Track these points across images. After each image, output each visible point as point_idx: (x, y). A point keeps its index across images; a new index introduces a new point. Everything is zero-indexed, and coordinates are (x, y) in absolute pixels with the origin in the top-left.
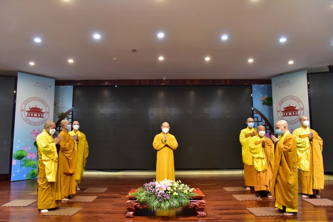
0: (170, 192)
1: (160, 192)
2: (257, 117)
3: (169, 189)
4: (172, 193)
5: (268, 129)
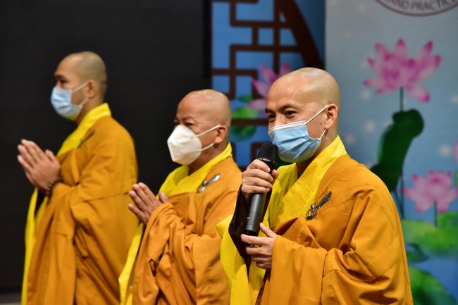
5: (287, 49)
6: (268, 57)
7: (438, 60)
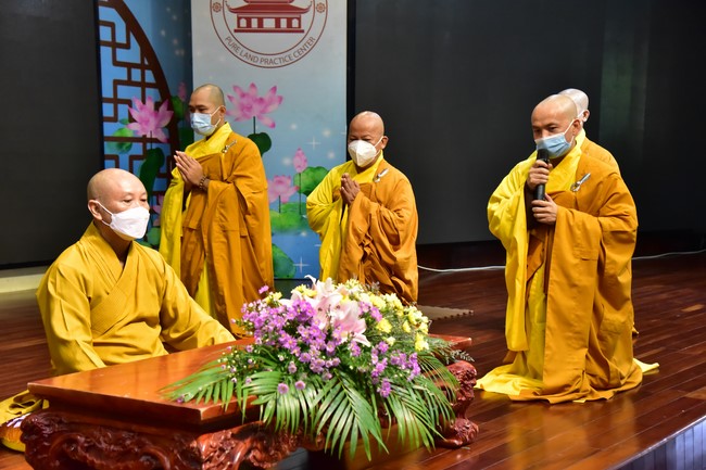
5: (150, 85)
6: (138, 90)
7: (281, 99)
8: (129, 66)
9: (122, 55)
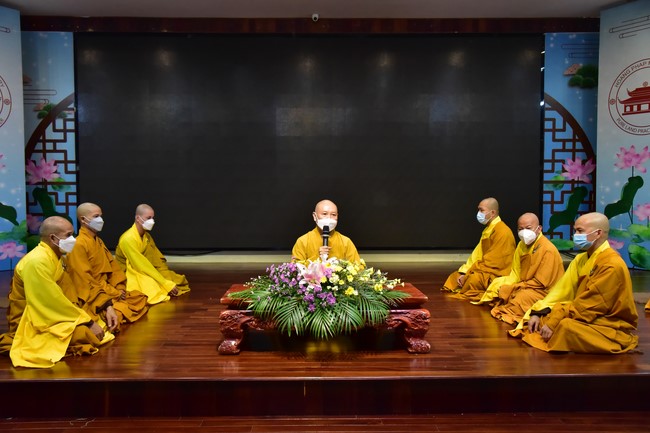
0: (336, 288)
1: (311, 287)
2: (554, 120)
3: (335, 279)
4: (341, 291)
6: (570, 154)
8: (564, 141)
9: (559, 135)
